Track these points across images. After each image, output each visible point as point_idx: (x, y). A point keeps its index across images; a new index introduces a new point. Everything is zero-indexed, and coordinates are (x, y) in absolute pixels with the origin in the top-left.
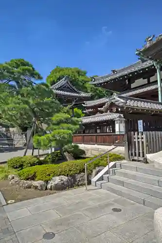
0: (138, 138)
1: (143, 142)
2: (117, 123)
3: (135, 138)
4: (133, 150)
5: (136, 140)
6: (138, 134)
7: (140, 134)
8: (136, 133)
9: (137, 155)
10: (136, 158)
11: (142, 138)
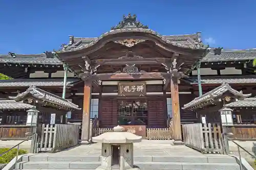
0: (49, 130)
1: (53, 134)
2: (30, 114)
3: (45, 130)
4: (42, 142)
5: (46, 132)
6: (50, 126)
7: (51, 126)
8: (47, 126)
9: (45, 146)
10: (43, 149)
11: (53, 130)
